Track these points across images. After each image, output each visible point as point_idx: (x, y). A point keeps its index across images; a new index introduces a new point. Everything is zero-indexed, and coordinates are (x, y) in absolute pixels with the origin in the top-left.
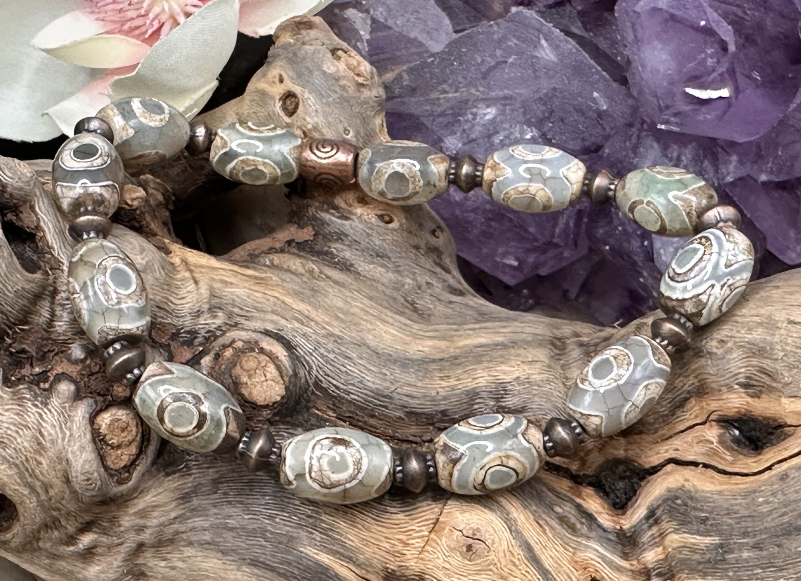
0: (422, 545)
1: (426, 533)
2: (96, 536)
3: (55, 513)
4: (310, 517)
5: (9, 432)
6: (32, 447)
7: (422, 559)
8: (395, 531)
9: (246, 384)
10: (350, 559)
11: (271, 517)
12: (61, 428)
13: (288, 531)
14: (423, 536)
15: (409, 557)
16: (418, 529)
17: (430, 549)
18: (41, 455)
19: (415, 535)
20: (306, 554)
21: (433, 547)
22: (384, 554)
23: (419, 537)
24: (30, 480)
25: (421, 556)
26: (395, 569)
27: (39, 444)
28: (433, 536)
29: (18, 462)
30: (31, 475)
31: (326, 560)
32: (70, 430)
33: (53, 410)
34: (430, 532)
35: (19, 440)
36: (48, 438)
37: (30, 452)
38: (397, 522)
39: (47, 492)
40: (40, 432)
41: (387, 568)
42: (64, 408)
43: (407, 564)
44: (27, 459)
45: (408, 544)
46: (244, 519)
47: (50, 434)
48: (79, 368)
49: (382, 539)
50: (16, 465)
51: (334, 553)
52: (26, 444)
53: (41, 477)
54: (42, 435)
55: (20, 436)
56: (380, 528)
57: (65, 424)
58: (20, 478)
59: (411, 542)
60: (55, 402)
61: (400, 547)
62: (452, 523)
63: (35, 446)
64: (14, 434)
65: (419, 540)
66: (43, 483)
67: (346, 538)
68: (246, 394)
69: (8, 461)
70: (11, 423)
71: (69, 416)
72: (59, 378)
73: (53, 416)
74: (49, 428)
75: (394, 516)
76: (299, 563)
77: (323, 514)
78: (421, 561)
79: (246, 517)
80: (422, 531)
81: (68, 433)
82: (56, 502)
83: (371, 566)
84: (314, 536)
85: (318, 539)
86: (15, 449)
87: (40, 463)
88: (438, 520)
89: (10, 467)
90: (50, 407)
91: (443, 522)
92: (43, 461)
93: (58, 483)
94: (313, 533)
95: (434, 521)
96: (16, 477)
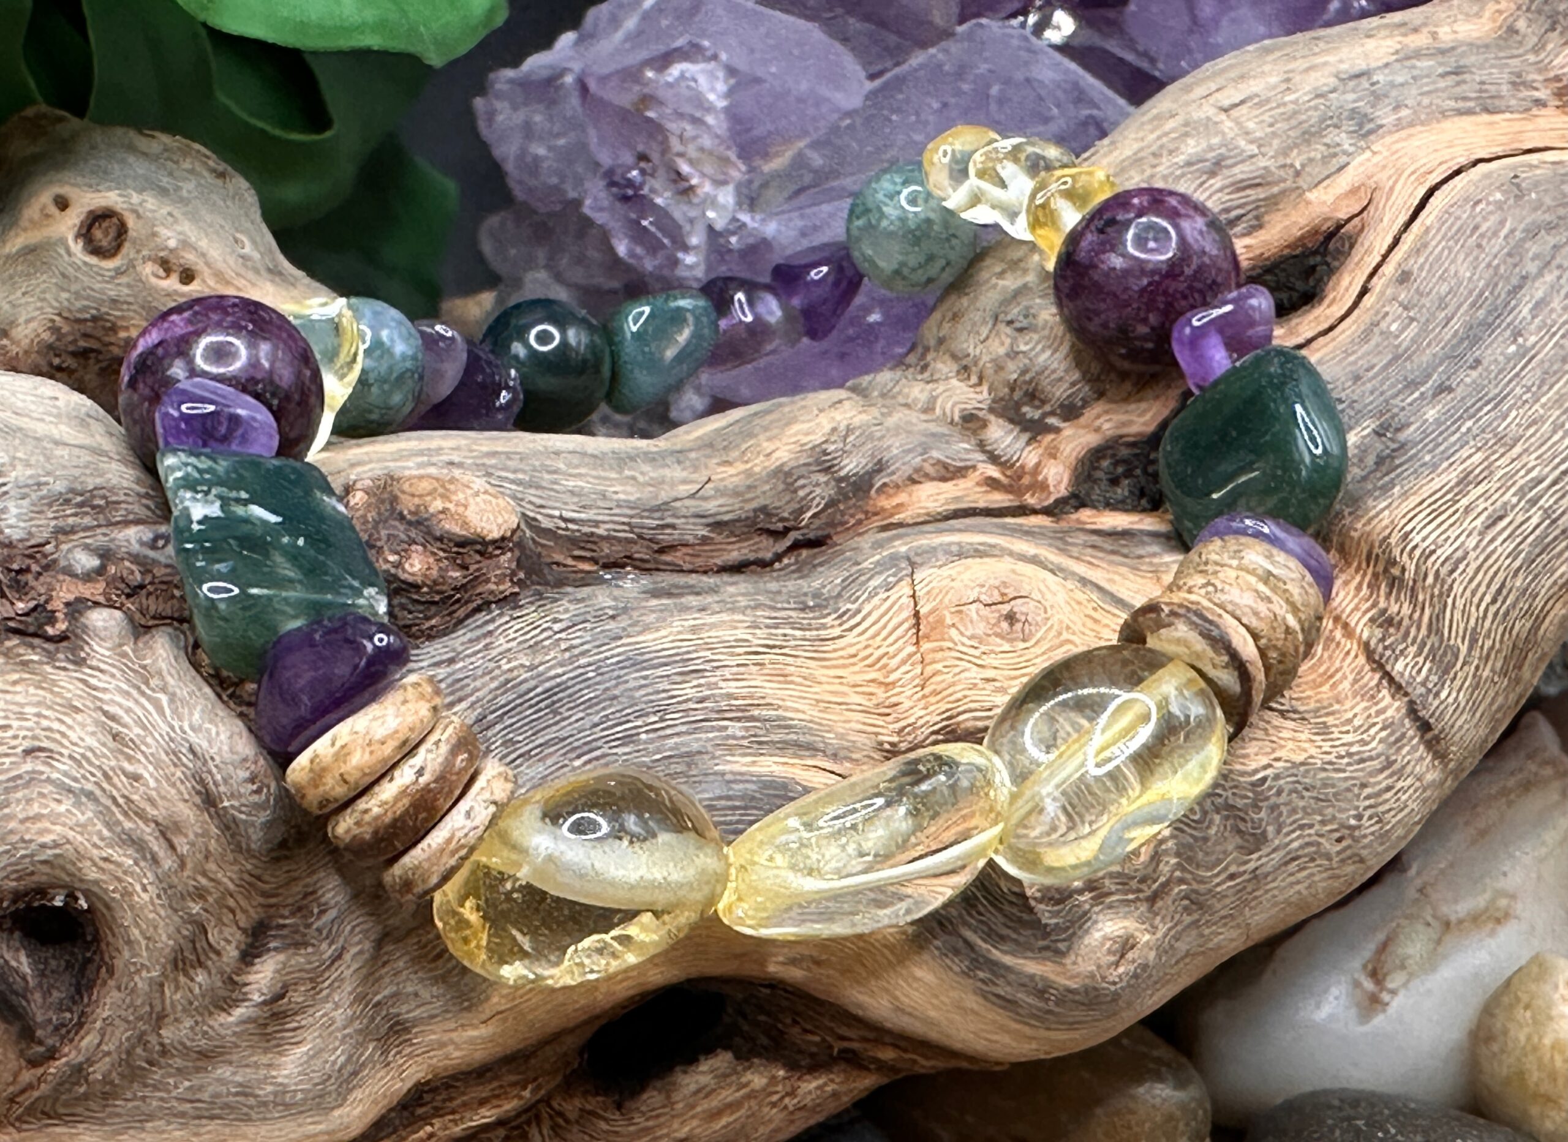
0: (918, 671)
1: (913, 649)
2: (281, 957)
3: (196, 908)
4: (701, 701)
5: (45, 723)
6: (104, 745)
7: (935, 693)
8: (856, 668)
9: (444, 511)
10: (811, 749)
11: (628, 739)
12: (143, 694)
13: (676, 746)
14: (910, 656)
15: (907, 704)
16: (891, 650)
17: (939, 666)
18: (129, 758)
19: (894, 663)
20: (732, 773)
21: (944, 659)
22: (860, 717)
23: (904, 662)
24: (128, 825)
25: (927, 691)
26: (895, 739)
27: (115, 736)
28: (926, 646)
29: (89, 787)
30: (126, 814)
31: (774, 768)
32: (164, 690)
33: (103, 666)
34: (917, 643)
35: (74, 737)
36: (127, 719)
37: (105, 756)
38: (852, 651)
39: (172, 847)
40: (106, 713)
41: (881, 744)
42: (125, 655)
43: (912, 720)
44: (106, 775)
45: (893, 683)
46: (574, 769)
47: (128, 711)
48: (101, 586)
49: (845, 689)
50: (90, 795)
51: (783, 747)
52: (91, 741)
53: (151, 811)
54: (113, 718)
55: (70, 727)
56: (832, 672)
57: (147, 684)
58: (107, 825)
59: (893, 677)
60: (99, 650)
61: (881, 694)
62: (951, 598)
63: (111, 744)
64: (56, 725)
65: (907, 667)
66: (157, 824)
67: (786, 709)
68: (456, 529)
69: (70, 790)
70: (39, 704)
71: (144, 667)
72: (77, 608)
73: (113, 676)
74: (118, 698)
75: (841, 643)
76: (729, 798)
77: (722, 684)
78: (933, 700)
79: (577, 763)
80: (900, 650)
81: (164, 699)
82: (195, 870)
83: (853, 747)
84: (730, 732)
85: (739, 734)
86: (71, 757)
87: (136, 778)
88: (917, 615)
89: (78, 804)
90: (94, 663)
91: (931, 612)
92: (141, 771)
93: (188, 813)
94: (726, 728)
95: (913, 621)
96: (99, 826)
